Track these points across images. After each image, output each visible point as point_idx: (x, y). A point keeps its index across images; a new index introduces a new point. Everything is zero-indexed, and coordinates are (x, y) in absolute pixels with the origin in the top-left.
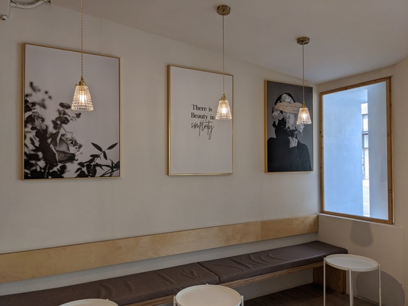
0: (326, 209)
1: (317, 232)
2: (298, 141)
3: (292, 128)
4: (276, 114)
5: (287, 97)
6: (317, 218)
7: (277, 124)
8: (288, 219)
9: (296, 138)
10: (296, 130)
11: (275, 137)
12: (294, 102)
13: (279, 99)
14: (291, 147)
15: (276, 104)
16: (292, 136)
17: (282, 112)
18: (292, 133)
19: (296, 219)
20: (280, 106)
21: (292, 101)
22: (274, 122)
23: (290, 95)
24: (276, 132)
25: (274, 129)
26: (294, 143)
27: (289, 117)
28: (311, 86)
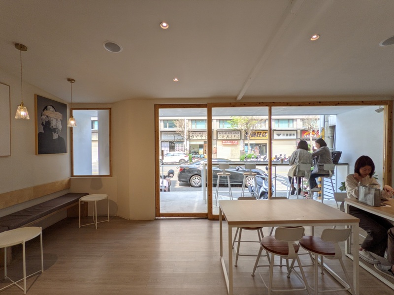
0: (75, 174)
1: (69, 188)
2: (59, 136)
3: (54, 127)
4: (44, 117)
5: (51, 108)
6: (70, 180)
7: (44, 124)
8: (52, 183)
9: (57, 133)
10: (57, 129)
11: (43, 132)
12: (56, 111)
13: (46, 108)
14: (54, 138)
15: (43, 111)
16: (55, 132)
17: (47, 116)
18: (55, 130)
19: (57, 182)
20: (46, 112)
21: (54, 111)
22: (43, 122)
23: (53, 107)
24: (44, 129)
25: (42, 127)
26: (55, 136)
27: (52, 120)
28: (66, 103)
